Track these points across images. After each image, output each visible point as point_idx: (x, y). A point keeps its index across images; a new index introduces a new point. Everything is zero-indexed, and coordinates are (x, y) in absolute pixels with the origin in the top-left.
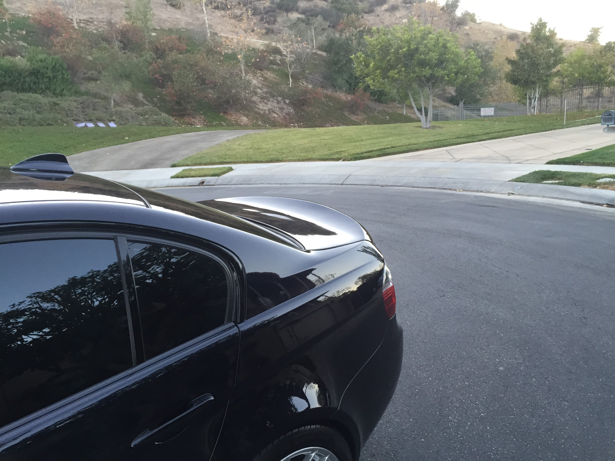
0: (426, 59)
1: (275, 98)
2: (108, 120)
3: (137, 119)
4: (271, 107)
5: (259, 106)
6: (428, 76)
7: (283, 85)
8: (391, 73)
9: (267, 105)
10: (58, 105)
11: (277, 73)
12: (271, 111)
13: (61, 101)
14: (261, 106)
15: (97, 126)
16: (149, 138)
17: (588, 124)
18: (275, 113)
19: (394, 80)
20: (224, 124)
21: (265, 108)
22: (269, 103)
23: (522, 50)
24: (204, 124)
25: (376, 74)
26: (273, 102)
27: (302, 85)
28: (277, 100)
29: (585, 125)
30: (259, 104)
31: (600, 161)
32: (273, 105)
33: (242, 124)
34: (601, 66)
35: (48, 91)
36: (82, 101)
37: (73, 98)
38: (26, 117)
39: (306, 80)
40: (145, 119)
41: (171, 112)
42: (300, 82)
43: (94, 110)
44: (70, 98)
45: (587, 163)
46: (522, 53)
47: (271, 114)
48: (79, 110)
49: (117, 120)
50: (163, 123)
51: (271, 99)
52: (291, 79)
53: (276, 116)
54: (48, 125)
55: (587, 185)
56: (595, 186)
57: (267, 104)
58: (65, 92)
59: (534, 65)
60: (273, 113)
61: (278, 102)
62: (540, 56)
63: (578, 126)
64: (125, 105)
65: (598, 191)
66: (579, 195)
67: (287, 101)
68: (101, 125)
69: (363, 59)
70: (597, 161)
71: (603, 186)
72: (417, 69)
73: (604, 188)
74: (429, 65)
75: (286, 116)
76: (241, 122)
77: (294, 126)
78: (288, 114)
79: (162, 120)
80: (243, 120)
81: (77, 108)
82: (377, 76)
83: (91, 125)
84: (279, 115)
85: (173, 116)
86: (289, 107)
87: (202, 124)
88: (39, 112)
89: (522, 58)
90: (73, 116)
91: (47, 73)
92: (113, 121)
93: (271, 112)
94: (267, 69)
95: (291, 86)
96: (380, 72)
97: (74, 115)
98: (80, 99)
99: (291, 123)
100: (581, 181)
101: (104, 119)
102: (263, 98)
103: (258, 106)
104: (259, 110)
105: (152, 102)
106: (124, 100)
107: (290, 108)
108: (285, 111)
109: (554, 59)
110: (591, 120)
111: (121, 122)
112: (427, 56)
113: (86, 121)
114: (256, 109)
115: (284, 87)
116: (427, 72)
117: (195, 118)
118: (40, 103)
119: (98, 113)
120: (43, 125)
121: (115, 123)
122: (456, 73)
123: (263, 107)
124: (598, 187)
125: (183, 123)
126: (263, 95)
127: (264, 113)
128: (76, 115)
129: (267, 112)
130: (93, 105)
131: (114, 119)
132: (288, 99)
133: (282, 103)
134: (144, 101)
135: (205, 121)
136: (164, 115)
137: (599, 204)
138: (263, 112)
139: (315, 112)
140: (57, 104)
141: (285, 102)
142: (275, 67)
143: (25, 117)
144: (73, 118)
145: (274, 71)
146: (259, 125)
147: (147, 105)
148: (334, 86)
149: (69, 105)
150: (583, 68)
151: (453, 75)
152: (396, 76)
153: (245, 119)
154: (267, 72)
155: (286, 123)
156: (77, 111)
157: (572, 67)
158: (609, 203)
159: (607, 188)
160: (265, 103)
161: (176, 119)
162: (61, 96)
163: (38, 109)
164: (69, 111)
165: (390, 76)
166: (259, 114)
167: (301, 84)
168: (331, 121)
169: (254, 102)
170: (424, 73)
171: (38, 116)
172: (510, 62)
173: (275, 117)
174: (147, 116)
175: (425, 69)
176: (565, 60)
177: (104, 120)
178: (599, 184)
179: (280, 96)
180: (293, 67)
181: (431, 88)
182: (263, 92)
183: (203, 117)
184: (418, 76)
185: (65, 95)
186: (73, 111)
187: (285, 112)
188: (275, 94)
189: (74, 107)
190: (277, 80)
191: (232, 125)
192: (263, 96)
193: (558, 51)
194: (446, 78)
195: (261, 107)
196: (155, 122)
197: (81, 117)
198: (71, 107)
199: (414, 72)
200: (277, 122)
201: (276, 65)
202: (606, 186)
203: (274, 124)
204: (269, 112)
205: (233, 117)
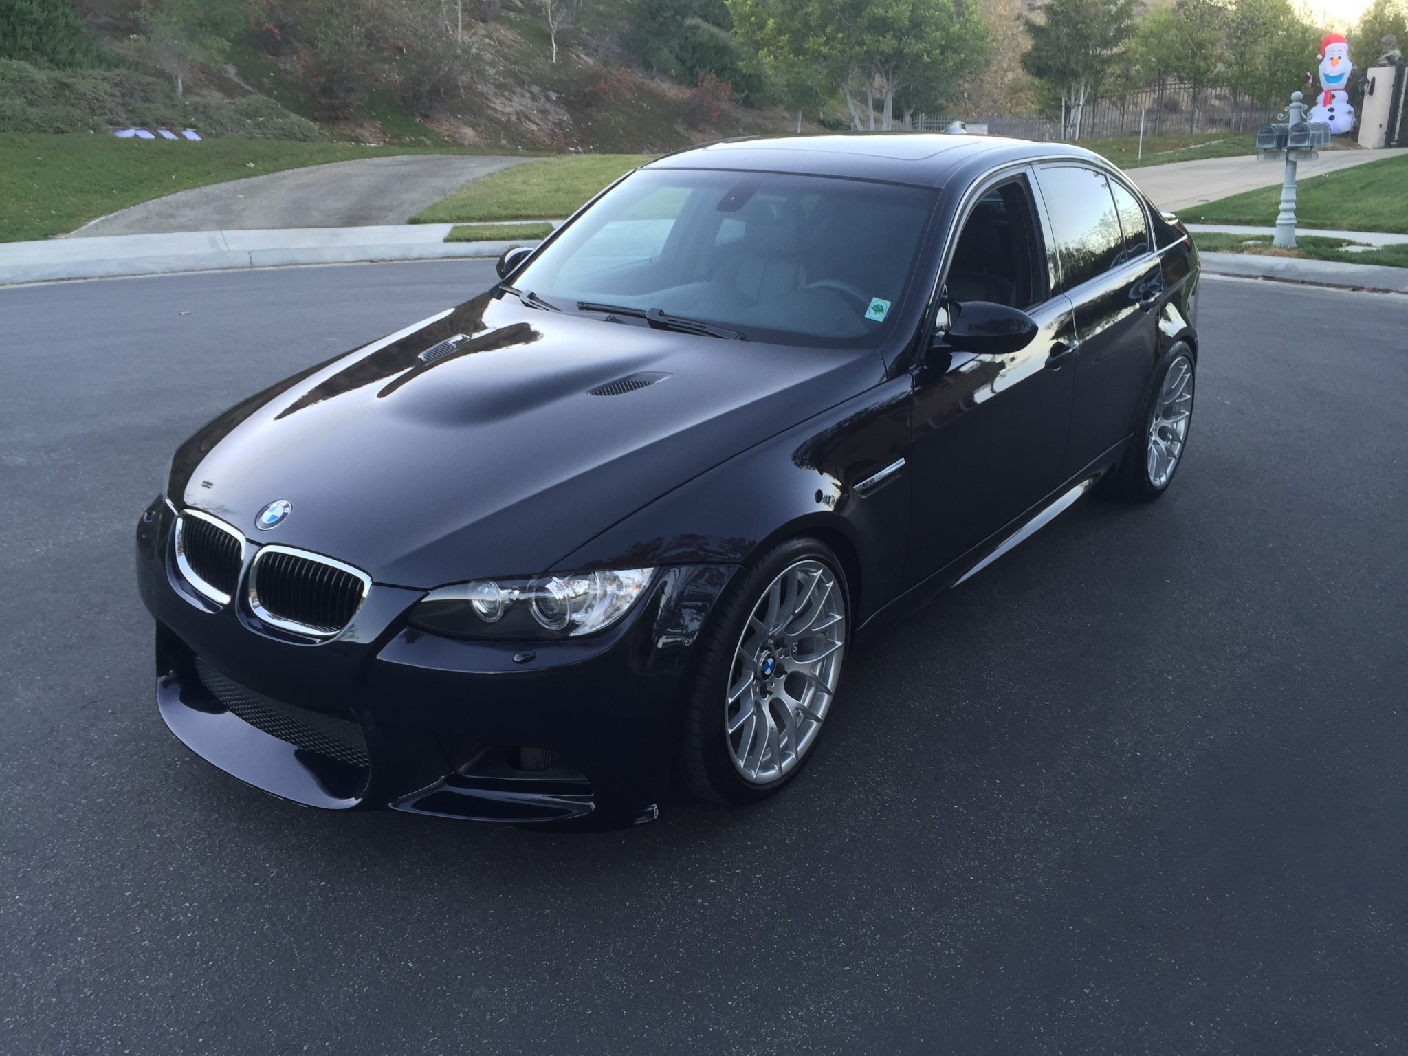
0: (888, 17)
1: (526, 87)
2: (181, 124)
3: (240, 125)
4: (521, 108)
5: (495, 104)
6: (889, 51)
7: (538, 58)
8: (812, 43)
9: (511, 103)
10: (68, 87)
11: (520, 31)
12: (523, 116)
13: (74, 77)
14: (498, 104)
15: (159, 136)
16: (297, 167)
17: (1180, 160)
18: (530, 120)
19: (818, 56)
20: (428, 142)
21: (509, 110)
22: (515, 98)
23: (1057, 6)
24: (385, 141)
25: (780, 44)
26: (523, 96)
27: (577, 59)
28: (530, 92)
29: (1174, 162)
30: (495, 100)
31: (1235, 217)
32: (524, 104)
33: (466, 143)
34: (1201, 46)
35: (36, 55)
36: (118, 79)
37: (98, 72)
38: (9, 113)
39: (584, 49)
40: (259, 126)
41: (307, 111)
42: (572, 52)
43: (144, 102)
44: (90, 71)
45: (1212, 219)
46: (1056, 13)
47: (524, 124)
48: (115, 99)
49: (201, 125)
50: (300, 136)
51: (518, 90)
52: (555, 46)
53: (534, 128)
54: (56, 132)
55: (1228, 249)
56: (1241, 250)
57: (511, 101)
58: (78, 56)
59: (1080, 38)
60: (528, 122)
61: (534, 98)
62: (1091, 21)
63: (1163, 163)
64: (204, 92)
65: (1245, 258)
66: (1218, 264)
67: (554, 96)
68: (168, 135)
69: (751, 10)
70: (1230, 216)
71: (1255, 250)
72: (867, 37)
73: (1254, 253)
74: (893, 29)
75: (556, 130)
76: (462, 138)
77: (577, 152)
78: (559, 124)
79: (296, 128)
80: (466, 134)
81: (112, 95)
82: (782, 48)
83: (145, 135)
84: (539, 125)
85: (315, 120)
86: (558, 110)
87: (379, 139)
88: (31, 101)
89: (1056, 24)
90: (105, 114)
91: (32, 13)
92: (193, 127)
93: (522, 118)
94: (496, 18)
95: (554, 60)
96: (789, 41)
97: (107, 111)
98: (114, 73)
99: (567, 145)
100: (1216, 243)
101: (173, 121)
102: (500, 86)
103: (493, 105)
104: (496, 113)
105: (260, 88)
106: (200, 79)
107: (563, 111)
108: (550, 118)
109: (1116, 26)
110: (1183, 152)
111: (209, 129)
112: (890, 11)
113: (135, 125)
114: (490, 112)
115: (540, 63)
116: (888, 43)
117: (361, 126)
118: (32, 81)
119: (157, 109)
120: (45, 132)
121: (196, 132)
122: (943, 49)
123: (505, 107)
124: (1246, 252)
125: (341, 137)
126: (498, 79)
127: (509, 120)
128: (110, 110)
129: (514, 118)
130: (143, 90)
131: (193, 124)
132: (554, 91)
133: (543, 100)
134: (242, 84)
135: (385, 134)
136: (294, 117)
137: (1250, 277)
138: (506, 117)
139: (615, 122)
140: (67, 85)
141: (548, 98)
142: (512, 15)
143: (5, 111)
144: (105, 117)
145: (512, 24)
146: (503, 147)
147: (251, 93)
148: (648, 66)
149: (94, 88)
150: (1168, 48)
151: (938, 51)
152: (824, 50)
153: (469, 133)
154: (499, 26)
155: (557, 145)
156: (113, 101)
157: (1146, 45)
158: (1266, 275)
159: (1260, 253)
160: (507, 98)
161: (321, 128)
162: (70, 67)
163: (28, 95)
164: (95, 102)
165: (808, 49)
166: (497, 122)
167: (574, 56)
168: (651, 144)
169: (483, 95)
170: (883, 47)
171: (33, 110)
172: (1033, 29)
173: (533, 130)
174: (261, 119)
175: (885, 37)
176: (1137, 31)
177: (173, 125)
178: (1248, 248)
179: (534, 82)
180: (559, 18)
181: (890, 78)
182: (498, 73)
183: (378, 123)
184: (868, 52)
185: (79, 65)
186: (104, 102)
187: (552, 119)
188: (525, 78)
189: (106, 93)
190: (522, 47)
191: (447, 144)
192: (500, 83)
193: (1126, 11)
194: (925, 58)
195: (499, 108)
196: (281, 131)
197: (123, 117)
198: (100, 93)
199: (861, 43)
200: (539, 142)
201: (514, 11)
202: (1258, 249)
203: (534, 147)
204: (518, 119)
205: (444, 126)
